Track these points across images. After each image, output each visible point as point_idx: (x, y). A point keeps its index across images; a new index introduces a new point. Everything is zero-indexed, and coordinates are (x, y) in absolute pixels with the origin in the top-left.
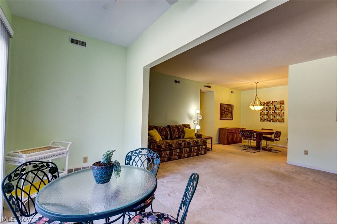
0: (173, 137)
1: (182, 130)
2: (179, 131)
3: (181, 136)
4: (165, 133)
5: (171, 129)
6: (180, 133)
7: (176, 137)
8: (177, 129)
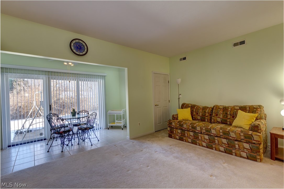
0: (213, 121)
1: (232, 113)
2: (226, 114)
3: (226, 121)
4: (201, 113)
5: (214, 110)
6: (227, 116)
7: (217, 121)
8: (223, 111)
